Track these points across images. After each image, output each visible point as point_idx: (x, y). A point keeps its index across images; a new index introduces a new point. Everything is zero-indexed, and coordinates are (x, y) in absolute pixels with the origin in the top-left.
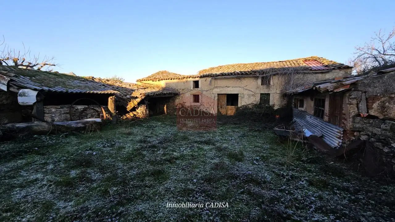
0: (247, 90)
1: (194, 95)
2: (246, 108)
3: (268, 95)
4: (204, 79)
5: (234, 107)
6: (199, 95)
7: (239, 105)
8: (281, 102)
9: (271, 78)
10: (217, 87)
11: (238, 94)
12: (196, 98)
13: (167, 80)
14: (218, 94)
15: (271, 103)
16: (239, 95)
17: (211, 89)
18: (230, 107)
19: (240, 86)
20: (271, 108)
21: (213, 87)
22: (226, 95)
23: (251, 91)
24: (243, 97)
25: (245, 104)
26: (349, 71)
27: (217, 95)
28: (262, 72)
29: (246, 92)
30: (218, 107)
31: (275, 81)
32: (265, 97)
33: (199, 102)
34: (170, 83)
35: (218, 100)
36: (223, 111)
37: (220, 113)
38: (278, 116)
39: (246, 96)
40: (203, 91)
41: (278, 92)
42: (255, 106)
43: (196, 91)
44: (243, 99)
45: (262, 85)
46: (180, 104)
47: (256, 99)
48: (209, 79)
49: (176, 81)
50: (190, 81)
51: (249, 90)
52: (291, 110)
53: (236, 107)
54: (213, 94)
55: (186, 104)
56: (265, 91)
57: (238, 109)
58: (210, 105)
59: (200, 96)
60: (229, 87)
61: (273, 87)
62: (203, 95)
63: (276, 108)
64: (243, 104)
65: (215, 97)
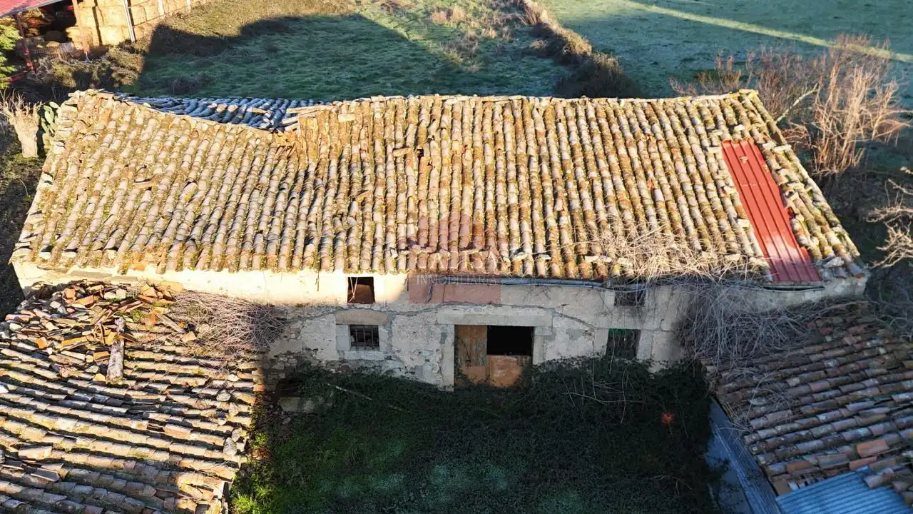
0: (566, 316)
3: (636, 333)
4: (398, 278)
5: (513, 359)
6: (376, 327)
7: (536, 360)
10: (451, 304)
11: (531, 329)
12: (365, 336)
14: (457, 326)
15: (641, 356)
16: (536, 332)
17: (428, 312)
18: (499, 359)
19: (543, 305)
20: (642, 367)
22: (485, 330)
23: (580, 321)
24: (551, 338)
25: (558, 358)
27: (451, 330)
29: (562, 324)
30: (456, 360)
32: (623, 342)
33: (377, 349)
36: (475, 373)
37: (465, 377)
39: (561, 337)
40: (391, 315)
41: (667, 327)
42: (587, 362)
43: (361, 314)
44: (550, 344)
45: (616, 305)
46: (289, 353)
47: (594, 345)
50: (332, 280)
51: (572, 318)
53: (525, 359)
54: (437, 324)
56: (625, 322)
57: (530, 370)
58: (428, 361)
59: (383, 332)
60: (501, 305)
61: (651, 313)
62: (395, 328)
63: (654, 369)
64: (551, 355)
65: (444, 336)
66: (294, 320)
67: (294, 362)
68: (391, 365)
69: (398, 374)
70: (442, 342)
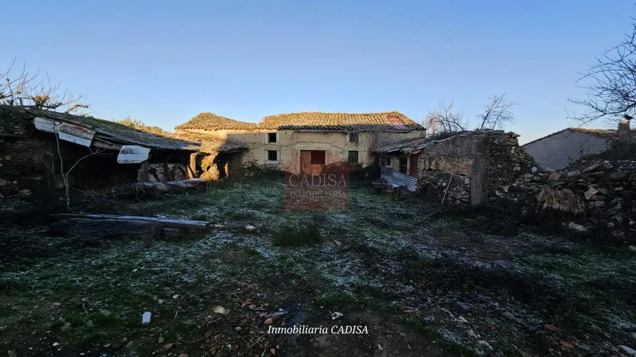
0: (335, 146)
1: (269, 151)
2: (333, 167)
3: (357, 152)
4: (284, 132)
5: (319, 165)
6: (276, 151)
7: (326, 164)
8: (369, 160)
9: (360, 135)
10: (299, 142)
11: (324, 151)
12: (273, 155)
13: (230, 130)
14: (301, 151)
15: (359, 162)
16: (326, 152)
17: (292, 144)
18: (315, 165)
19: (327, 142)
20: (360, 166)
21: (295, 141)
22: (310, 153)
23: (339, 148)
24: (330, 155)
25: (333, 162)
26: (423, 132)
27: (299, 152)
28: (350, 128)
29: (333, 149)
30: (301, 165)
31: (363, 138)
32: (353, 155)
33: (276, 160)
34: (234, 135)
35: (301, 158)
36: (307, 171)
37: (304, 172)
38: (367, 175)
39: (334, 154)
40: (281, 146)
41: (366, 149)
43: (273, 147)
44: (330, 157)
45: (350, 141)
46: (249, 162)
47: (345, 157)
48: (290, 132)
49: (242, 131)
50: (264, 134)
51: (337, 147)
52: (379, 169)
53: (323, 165)
54: (295, 150)
55: (258, 162)
56: (353, 148)
57: (324, 168)
58: (292, 164)
59: (278, 152)
60: (314, 142)
61: (361, 144)
62: (282, 152)
63: (364, 166)
64: (331, 162)
65: (297, 154)
66: (252, 149)
67: (250, 165)
68: (280, 166)
69: (282, 170)
70: (296, 157)
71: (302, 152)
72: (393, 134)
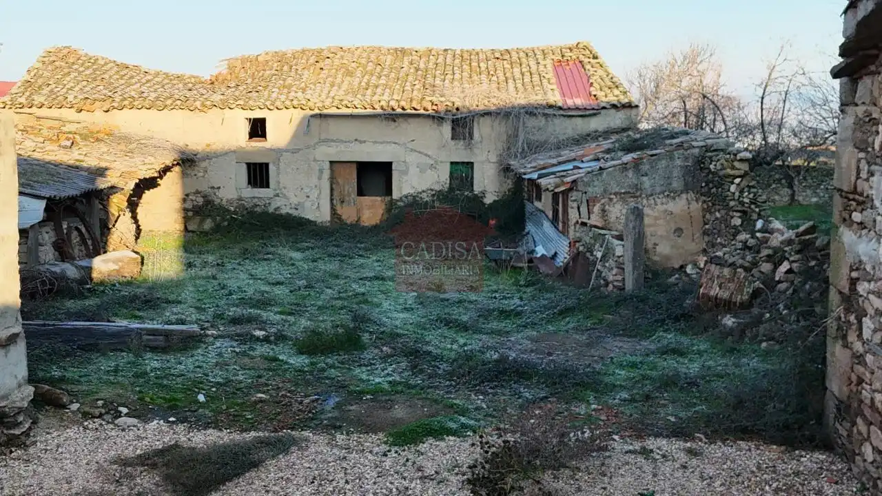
0: (415, 151)
1: (249, 165)
2: (414, 202)
3: (470, 165)
4: (285, 115)
5: (379, 199)
6: (267, 165)
7: (396, 195)
8: (501, 185)
9: (475, 124)
10: (326, 141)
11: (390, 164)
12: (258, 174)
14: (331, 162)
15: (477, 189)
16: (394, 167)
17: (308, 147)
18: (366, 200)
19: (397, 141)
20: (478, 199)
21: (316, 140)
22: (355, 166)
23: (426, 155)
24: (405, 172)
25: (412, 191)
27: (327, 165)
29: (412, 158)
30: (332, 200)
31: (482, 130)
32: (462, 173)
33: (268, 186)
35: (333, 180)
36: (348, 214)
37: (339, 218)
38: (494, 222)
39: (413, 170)
40: (279, 151)
41: (494, 158)
42: (440, 195)
44: (405, 178)
45: (452, 139)
46: (197, 192)
47: (439, 179)
50: (234, 118)
51: (420, 152)
52: (523, 207)
53: (388, 198)
54: (315, 160)
55: (220, 194)
56: (461, 156)
57: (391, 205)
58: (308, 197)
59: (271, 167)
60: (365, 142)
61: (479, 145)
62: (282, 165)
63: (489, 200)
64: (407, 190)
65: (321, 171)
66: (204, 160)
67: (200, 200)
68: (279, 201)
69: (284, 211)
70: (320, 178)
71: (336, 166)
72: (557, 121)
